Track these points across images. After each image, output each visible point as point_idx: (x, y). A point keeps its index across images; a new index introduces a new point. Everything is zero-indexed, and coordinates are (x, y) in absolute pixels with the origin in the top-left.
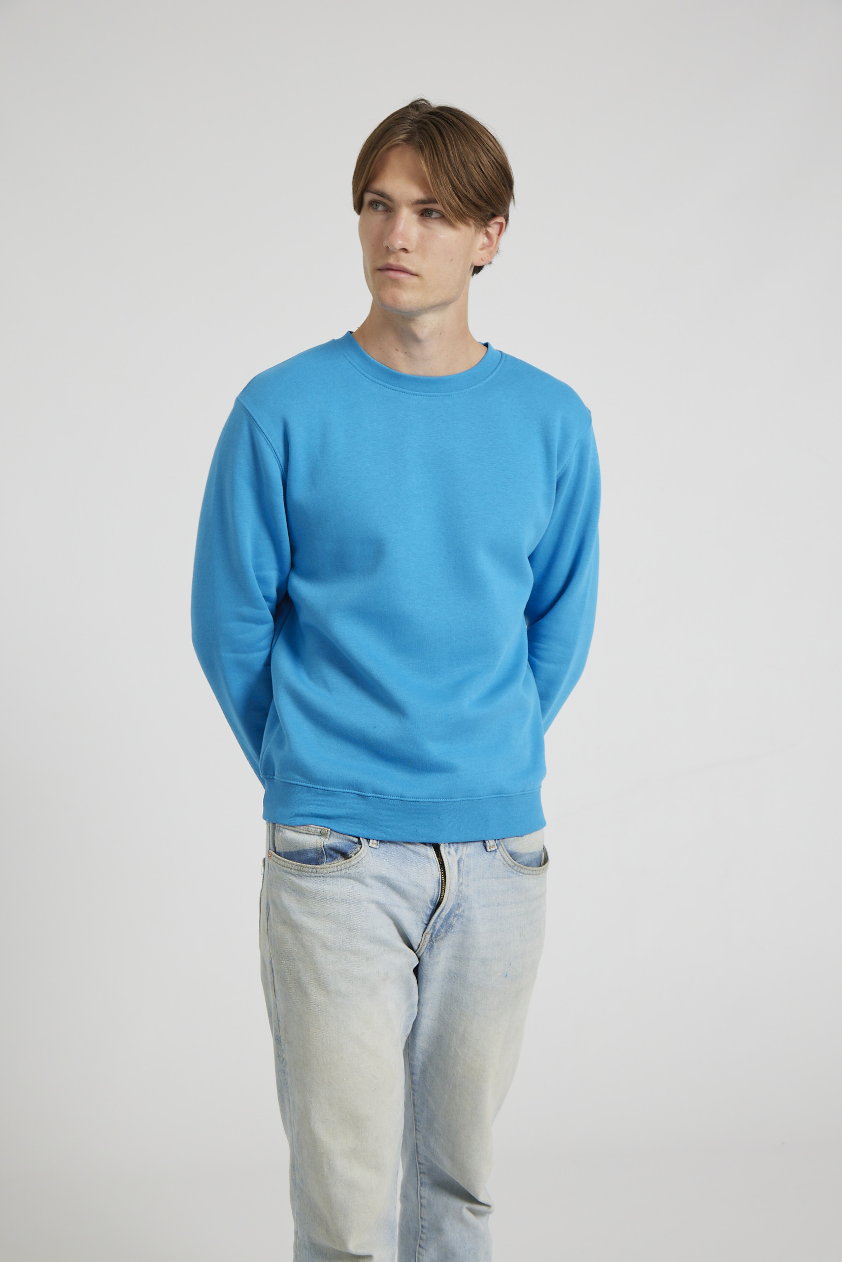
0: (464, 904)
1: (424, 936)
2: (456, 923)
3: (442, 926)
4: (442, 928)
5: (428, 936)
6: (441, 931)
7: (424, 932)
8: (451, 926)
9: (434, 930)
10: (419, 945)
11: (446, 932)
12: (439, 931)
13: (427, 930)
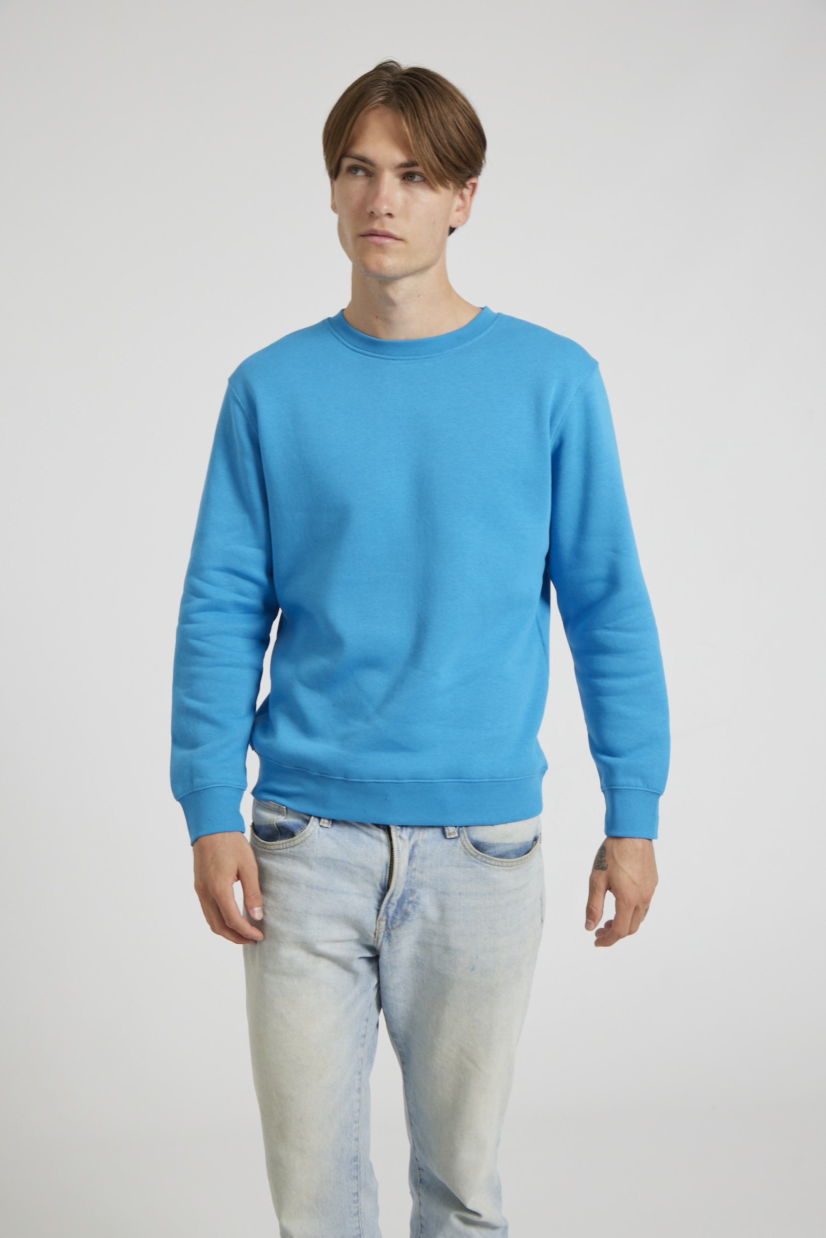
0: (418, 890)
1: (378, 922)
2: (411, 911)
3: (396, 912)
4: (397, 915)
5: (383, 923)
6: (397, 919)
7: (377, 918)
8: (407, 914)
9: (388, 916)
10: (375, 934)
11: (403, 919)
12: (394, 918)
13: (380, 916)
